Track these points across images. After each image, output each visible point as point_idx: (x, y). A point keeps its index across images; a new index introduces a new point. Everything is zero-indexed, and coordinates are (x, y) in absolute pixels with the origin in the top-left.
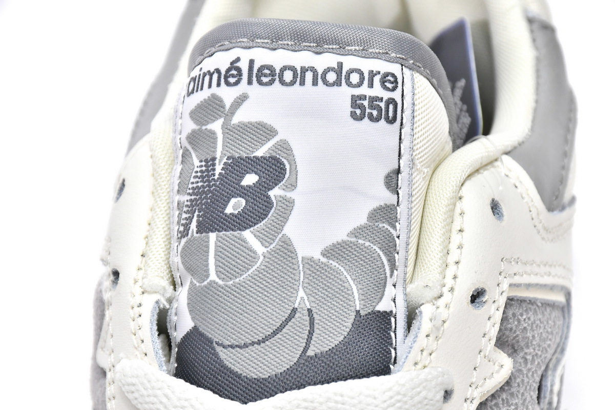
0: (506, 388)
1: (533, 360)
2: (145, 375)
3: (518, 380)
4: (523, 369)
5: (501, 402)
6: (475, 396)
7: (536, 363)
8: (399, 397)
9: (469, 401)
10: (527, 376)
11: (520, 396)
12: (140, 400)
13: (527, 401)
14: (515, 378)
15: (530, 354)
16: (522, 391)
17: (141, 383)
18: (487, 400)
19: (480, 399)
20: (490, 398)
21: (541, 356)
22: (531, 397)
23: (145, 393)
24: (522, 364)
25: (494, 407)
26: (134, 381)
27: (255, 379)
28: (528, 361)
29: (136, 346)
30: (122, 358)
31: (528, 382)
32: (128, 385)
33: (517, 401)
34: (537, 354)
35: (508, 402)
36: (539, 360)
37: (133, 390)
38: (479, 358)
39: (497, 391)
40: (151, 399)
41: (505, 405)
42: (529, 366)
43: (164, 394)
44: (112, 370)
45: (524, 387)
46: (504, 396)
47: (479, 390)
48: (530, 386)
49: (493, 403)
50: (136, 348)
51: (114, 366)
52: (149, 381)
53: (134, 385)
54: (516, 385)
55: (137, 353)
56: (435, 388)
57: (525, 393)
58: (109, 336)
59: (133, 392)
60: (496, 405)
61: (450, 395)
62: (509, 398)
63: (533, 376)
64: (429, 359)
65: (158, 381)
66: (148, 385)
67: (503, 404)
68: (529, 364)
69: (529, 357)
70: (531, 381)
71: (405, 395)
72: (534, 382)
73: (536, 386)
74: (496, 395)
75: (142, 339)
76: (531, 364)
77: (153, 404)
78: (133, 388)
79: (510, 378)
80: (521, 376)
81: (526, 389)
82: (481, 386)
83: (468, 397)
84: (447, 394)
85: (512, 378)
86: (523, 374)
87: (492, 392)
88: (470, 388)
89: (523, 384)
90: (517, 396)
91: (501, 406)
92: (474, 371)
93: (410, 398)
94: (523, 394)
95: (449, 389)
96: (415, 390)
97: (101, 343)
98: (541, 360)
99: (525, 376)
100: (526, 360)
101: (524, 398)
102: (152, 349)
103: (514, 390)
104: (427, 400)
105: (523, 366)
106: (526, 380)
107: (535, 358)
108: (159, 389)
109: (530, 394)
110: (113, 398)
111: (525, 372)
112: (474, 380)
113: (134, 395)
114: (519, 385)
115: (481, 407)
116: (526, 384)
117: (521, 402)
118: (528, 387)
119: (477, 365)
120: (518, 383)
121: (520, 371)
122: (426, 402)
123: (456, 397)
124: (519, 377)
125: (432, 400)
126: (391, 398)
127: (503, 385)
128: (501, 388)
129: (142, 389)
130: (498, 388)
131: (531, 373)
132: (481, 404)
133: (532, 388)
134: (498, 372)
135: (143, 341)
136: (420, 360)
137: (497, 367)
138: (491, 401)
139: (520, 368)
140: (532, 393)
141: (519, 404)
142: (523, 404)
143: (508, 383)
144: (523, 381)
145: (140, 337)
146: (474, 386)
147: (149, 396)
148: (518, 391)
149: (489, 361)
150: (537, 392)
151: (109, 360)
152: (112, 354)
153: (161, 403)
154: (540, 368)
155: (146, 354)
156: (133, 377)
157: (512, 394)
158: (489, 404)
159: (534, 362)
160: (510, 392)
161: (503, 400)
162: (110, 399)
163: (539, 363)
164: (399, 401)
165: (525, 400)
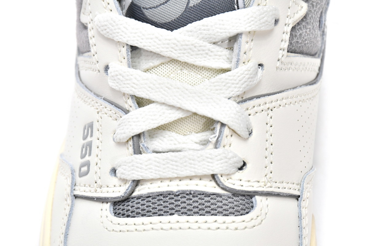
0: (304, 20)
1: (316, 6)
2: (112, 19)
3: (310, 16)
4: (312, 10)
5: (303, 27)
6: (290, 23)
7: (318, 7)
8: (253, 19)
9: (287, 25)
10: (314, 14)
11: (311, 24)
12: (111, 32)
13: (315, 27)
14: (308, 15)
15: (315, 2)
16: (312, 22)
17: (110, 24)
18: (295, 25)
19: (293, 24)
20: (297, 25)
21: (320, 4)
22: (316, 25)
23: (113, 28)
24: (311, 7)
25: (299, 29)
26: (106, 23)
27: (164, 23)
28: (314, 6)
29: (105, 7)
30: (97, 14)
31: (315, 17)
32: (103, 26)
33: (310, 27)
34: (318, 3)
35: (306, 27)
36: (319, 6)
37: (106, 28)
38: (291, 2)
39: (300, 21)
40: (117, 31)
41: (305, 28)
42: (315, 8)
43: (124, 27)
44: (91, 23)
45: (313, 20)
46: (304, 24)
47: (292, 19)
48: (316, 19)
49: (299, 27)
50: (105, 8)
51: (92, 20)
52: (114, 22)
53: (106, 25)
54: (309, 18)
55: (106, 10)
56: (271, 16)
57: (314, 22)
58: (88, 4)
59: (105, 30)
60: (300, 28)
61: (277, 22)
62: (306, 25)
63: (317, 13)
64: (265, 2)
65: (120, 20)
66: (114, 24)
67: (304, 28)
68: (315, 7)
69: (314, 4)
70: (316, 17)
71: (255, 18)
72: (317, 17)
73: (318, 19)
74: (300, 23)
75: (108, 2)
76: (316, 7)
77: (118, 33)
78: (105, 27)
79: (306, 15)
80: (311, 14)
81: (314, 21)
82: (293, 17)
83: (286, 23)
84: (276, 21)
85: (307, 14)
86: (312, 13)
87: (298, 22)
88: (287, 18)
89: (312, 18)
90: (310, 24)
91: (303, 29)
92: (289, 9)
93: (258, 20)
94: (313, 24)
95: (277, 19)
96: (261, 16)
97: (82, 10)
98: (320, 6)
99: (313, 13)
100: (313, 5)
101: (313, 25)
102: (115, 7)
103: (308, 21)
104: (267, 22)
105: (312, 8)
106: (314, 16)
107: (318, 4)
108: (121, 25)
109: (316, 23)
110: (93, 37)
111: (313, 12)
112: (289, 14)
113: (106, 31)
114: (310, 18)
115: (293, 29)
116: (314, 18)
117: (312, 27)
118: (315, 20)
119: (290, 6)
120: (310, 17)
121: (310, 11)
122: (267, 23)
123: (281, 23)
124: (310, 14)
125: (270, 23)
126: (248, 19)
127: (303, 18)
128: (302, 19)
129: (111, 26)
130: (300, 19)
131: (316, 12)
132: (293, 27)
133: (317, 20)
134: (300, 10)
135: (109, 4)
136: (261, 3)
137: (300, 8)
138: (298, 26)
139: (310, 9)
140: (317, 23)
141: (311, 29)
142: (313, 28)
143: (305, 17)
144: (312, 16)
145: (107, 2)
146: (289, 17)
147: (115, 29)
148: (310, 22)
149: (296, 4)
150: (319, 23)
151: (89, 17)
152: (91, 14)
153: (123, 31)
154: (320, 10)
155: (111, 11)
156: (105, 21)
157: (307, 23)
158: (297, 28)
159: (317, 6)
160: (307, 22)
161: (303, 26)
162: (91, 38)
163: (319, 8)
164: (252, 21)
165: (314, 26)
